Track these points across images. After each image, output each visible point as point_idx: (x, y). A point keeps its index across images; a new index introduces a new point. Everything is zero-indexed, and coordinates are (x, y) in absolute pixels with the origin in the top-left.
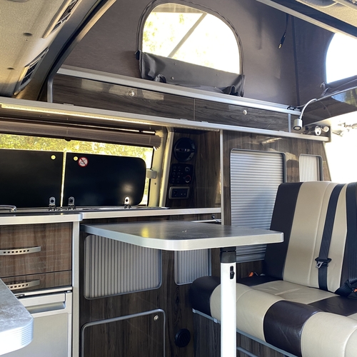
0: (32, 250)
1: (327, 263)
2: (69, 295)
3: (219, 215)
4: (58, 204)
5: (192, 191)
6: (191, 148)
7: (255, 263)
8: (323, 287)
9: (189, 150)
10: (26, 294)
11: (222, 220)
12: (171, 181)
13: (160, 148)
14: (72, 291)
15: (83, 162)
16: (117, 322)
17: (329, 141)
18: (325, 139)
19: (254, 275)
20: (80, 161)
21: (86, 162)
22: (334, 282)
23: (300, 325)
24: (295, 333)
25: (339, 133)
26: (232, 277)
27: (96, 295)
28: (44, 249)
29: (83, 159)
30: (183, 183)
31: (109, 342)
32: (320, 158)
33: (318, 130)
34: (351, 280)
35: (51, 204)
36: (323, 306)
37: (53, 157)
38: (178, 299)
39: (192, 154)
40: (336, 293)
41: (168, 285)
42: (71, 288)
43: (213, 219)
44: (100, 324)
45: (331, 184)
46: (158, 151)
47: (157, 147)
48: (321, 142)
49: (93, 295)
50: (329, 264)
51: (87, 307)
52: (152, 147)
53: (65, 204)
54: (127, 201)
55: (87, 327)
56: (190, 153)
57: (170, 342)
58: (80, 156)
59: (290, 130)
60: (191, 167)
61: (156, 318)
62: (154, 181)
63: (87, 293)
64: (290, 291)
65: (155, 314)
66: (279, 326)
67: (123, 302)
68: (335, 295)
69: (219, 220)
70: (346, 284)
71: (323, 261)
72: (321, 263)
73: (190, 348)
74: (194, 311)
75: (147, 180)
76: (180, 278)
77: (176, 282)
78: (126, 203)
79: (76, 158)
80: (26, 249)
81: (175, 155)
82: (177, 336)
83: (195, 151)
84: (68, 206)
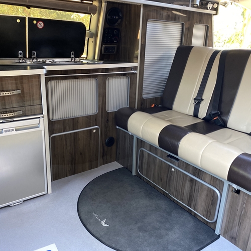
0: (16, 92)
2: (41, 119)
3: (135, 68)
4: (25, 56)
5: (118, 48)
6: (119, 16)
7: (156, 99)
8: (196, 115)
9: (117, 17)
10: (15, 119)
11: (138, 72)
12: (104, 41)
13: (96, 15)
15: (41, 25)
17: (216, 14)
18: (214, 12)
19: (155, 106)
20: (38, 24)
21: (42, 25)
22: (203, 112)
23: (179, 139)
24: (176, 143)
25: (225, 4)
28: (23, 91)
29: (40, 22)
30: (112, 42)
31: (66, 145)
32: (208, 26)
33: (210, 6)
34: (213, 112)
35: (20, 56)
36: (194, 128)
37: (18, 21)
38: (108, 120)
39: (120, 20)
40: (203, 119)
41: (102, 113)
42: (42, 116)
43: (132, 70)
44: (61, 135)
45: (212, 50)
46: (94, 17)
47: (94, 14)
48: (210, 15)
49: (55, 118)
50: (202, 102)
51: (53, 126)
52: (90, 14)
53: (30, 56)
54: (72, 54)
55: (53, 137)
56: (118, 20)
57: (103, 145)
58: (38, 20)
59: (190, 6)
60: (118, 30)
61: (95, 131)
62: (91, 40)
63: (51, 117)
64: (177, 117)
65: (94, 129)
66: (167, 139)
67: (74, 122)
68: (202, 121)
69: (136, 71)
70: (210, 114)
71: (199, 100)
72: (197, 101)
73: (114, 147)
74: (117, 127)
75: (87, 38)
76: (109, 108)
77: (107, 110)
78: (72, 56)
79: (35, 22)
80: (12, 92)
81: (107, 21)
82: (107, 141)
83: (121, 18)
84: (32, 57)
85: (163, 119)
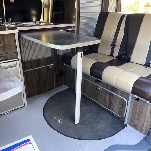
1: (115, 46)
2: (18, 62)
3: (74, 27)
4: (3, 21)
5: (63, 14)
8: (112, 55)
11: (76, 29)
12: (54, 10)
14: (18, 60)
16: (36, 69)
19: (87, 50)
22: (116, 53)
23: (103, 70)
24: (101, 72)
26: (81, 57)
27: (27, 60)
30: (59, 11)
31: (34, 76)
34: (122, 53)
36: (111, 63)
38: (59, 60)
40: (116, 57)
41: (55, 56)
43: (72, 28)
49: (26, 60)
50: (115, 47)
51: (25, 65)
54: (34, 19)
57: (56, 75)
60: (62, 3)
61: (51, 67)
62: (45, 10)
63: (23, 60)
64: (100, 57)
66: (95, 70)
67: (38, 62)
69: (74, 29)
70: (120, 54)
71: (113, 46)
72: (112, 47)
73: (63, 76)
74: (65, 64)
75: (43, 9)
76: (59, 53)
77: (58, 54)
78: (34, 20)
82: (59, 73)
84: (8, 22)
85: (92, 58)
